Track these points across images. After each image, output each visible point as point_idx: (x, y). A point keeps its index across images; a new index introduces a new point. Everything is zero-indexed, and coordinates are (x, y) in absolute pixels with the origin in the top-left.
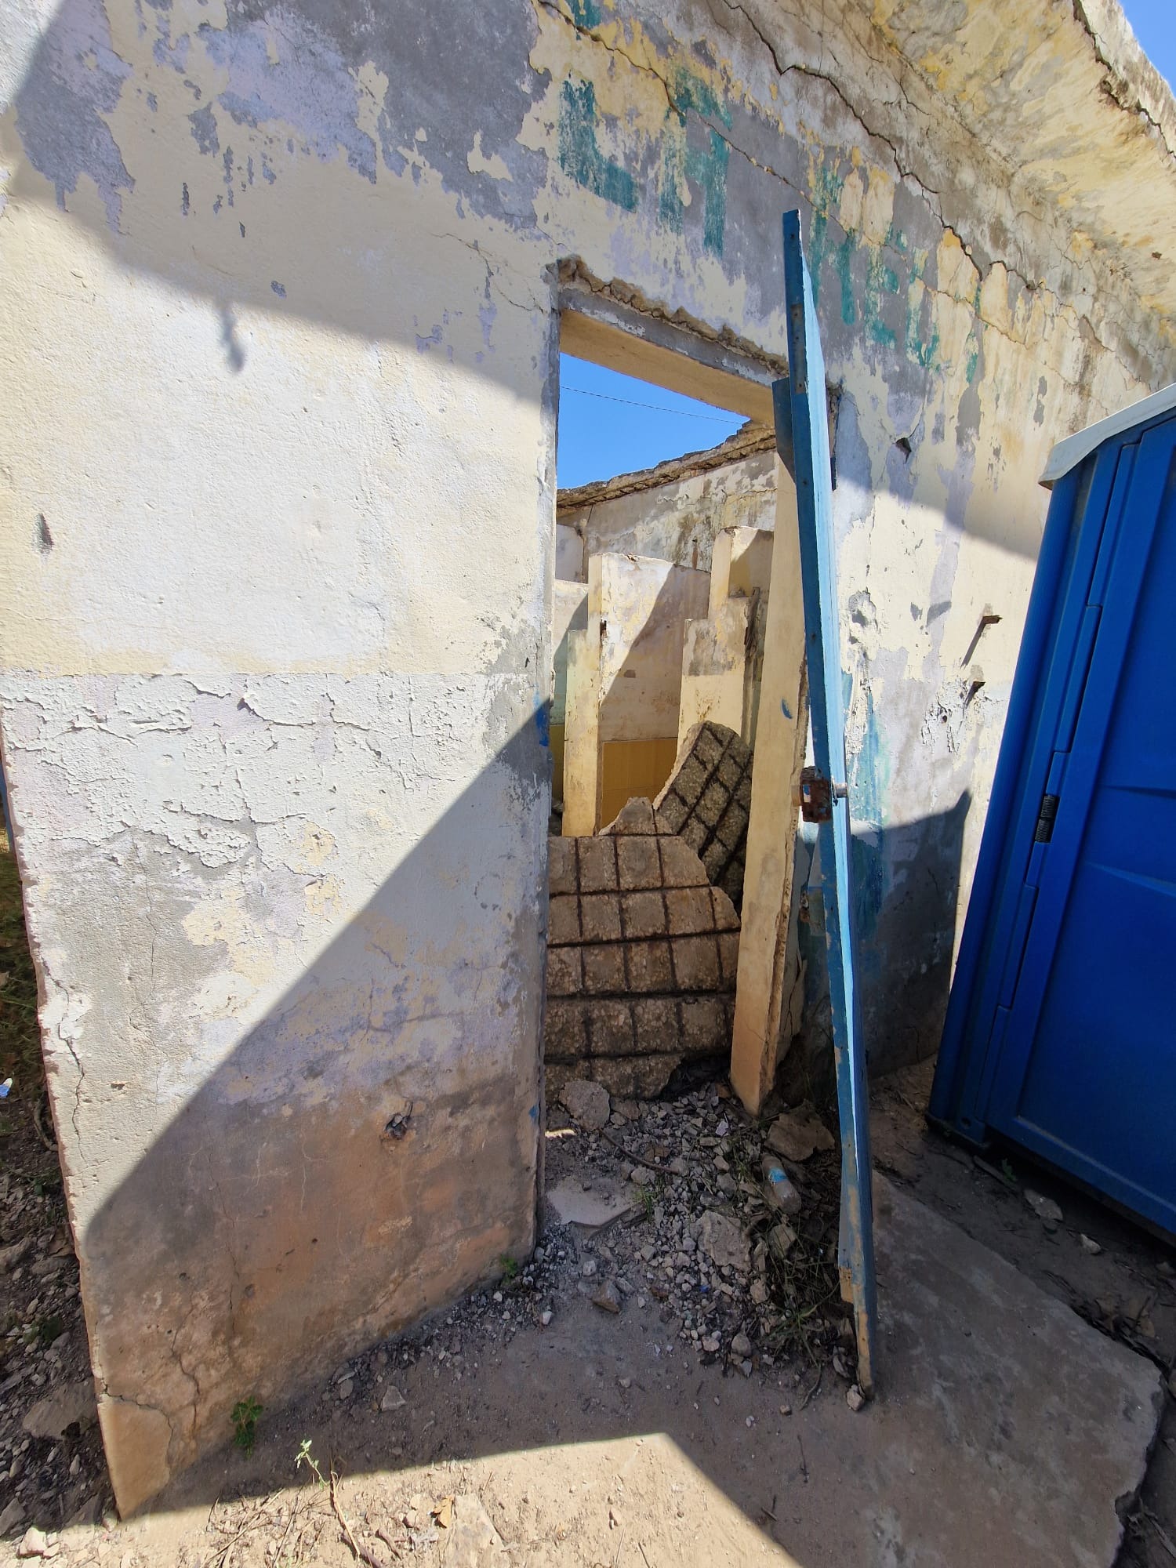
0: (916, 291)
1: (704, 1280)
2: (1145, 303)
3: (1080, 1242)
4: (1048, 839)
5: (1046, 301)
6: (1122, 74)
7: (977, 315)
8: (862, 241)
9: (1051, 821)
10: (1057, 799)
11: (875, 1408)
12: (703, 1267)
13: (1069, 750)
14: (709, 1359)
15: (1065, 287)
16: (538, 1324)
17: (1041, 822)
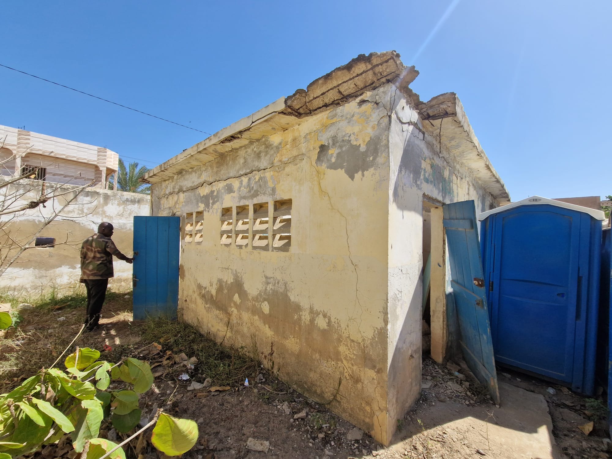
0: (451, 184)
1: (456, 394)
2: (474, 176)
3: (517, 380)
4: (492, 290)
5: (464, 179)
6: (480, 153)
7: (457, 186)
8: (446, 179)
9: (492, 287)
10: (493, 282)
11: (502, 407)
12: (455, 392)
13: (493, 272)
14: (468, 405)
15: (465, 177)
16: (432, 405)
17: (490, 287)
